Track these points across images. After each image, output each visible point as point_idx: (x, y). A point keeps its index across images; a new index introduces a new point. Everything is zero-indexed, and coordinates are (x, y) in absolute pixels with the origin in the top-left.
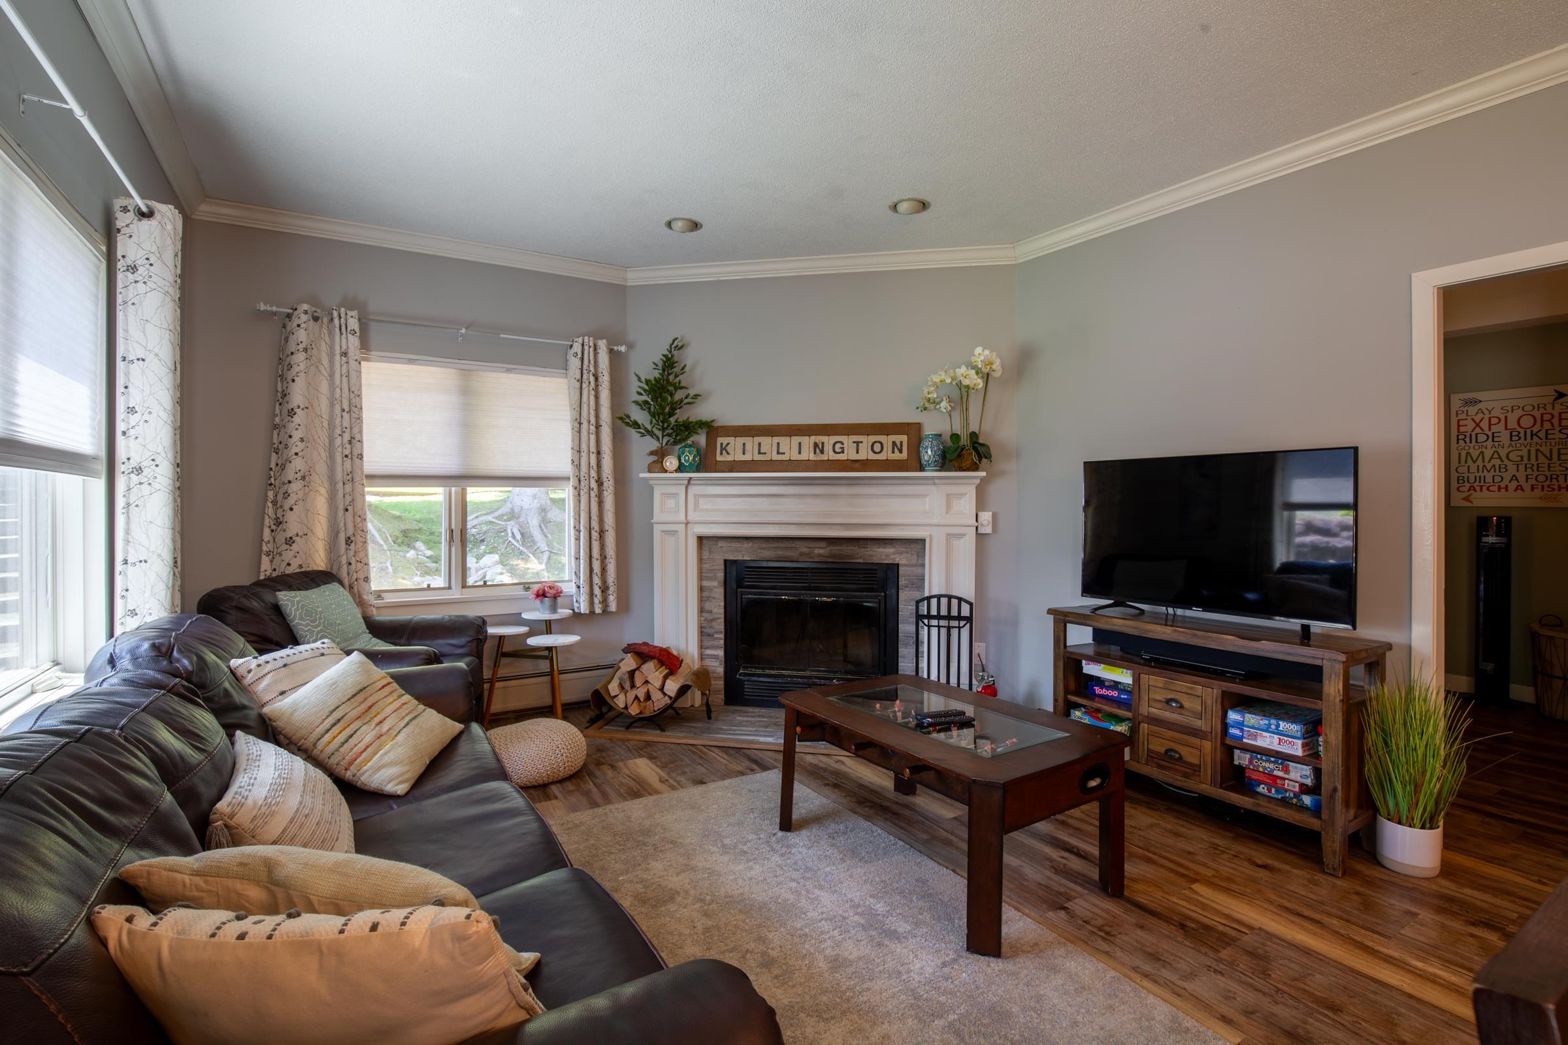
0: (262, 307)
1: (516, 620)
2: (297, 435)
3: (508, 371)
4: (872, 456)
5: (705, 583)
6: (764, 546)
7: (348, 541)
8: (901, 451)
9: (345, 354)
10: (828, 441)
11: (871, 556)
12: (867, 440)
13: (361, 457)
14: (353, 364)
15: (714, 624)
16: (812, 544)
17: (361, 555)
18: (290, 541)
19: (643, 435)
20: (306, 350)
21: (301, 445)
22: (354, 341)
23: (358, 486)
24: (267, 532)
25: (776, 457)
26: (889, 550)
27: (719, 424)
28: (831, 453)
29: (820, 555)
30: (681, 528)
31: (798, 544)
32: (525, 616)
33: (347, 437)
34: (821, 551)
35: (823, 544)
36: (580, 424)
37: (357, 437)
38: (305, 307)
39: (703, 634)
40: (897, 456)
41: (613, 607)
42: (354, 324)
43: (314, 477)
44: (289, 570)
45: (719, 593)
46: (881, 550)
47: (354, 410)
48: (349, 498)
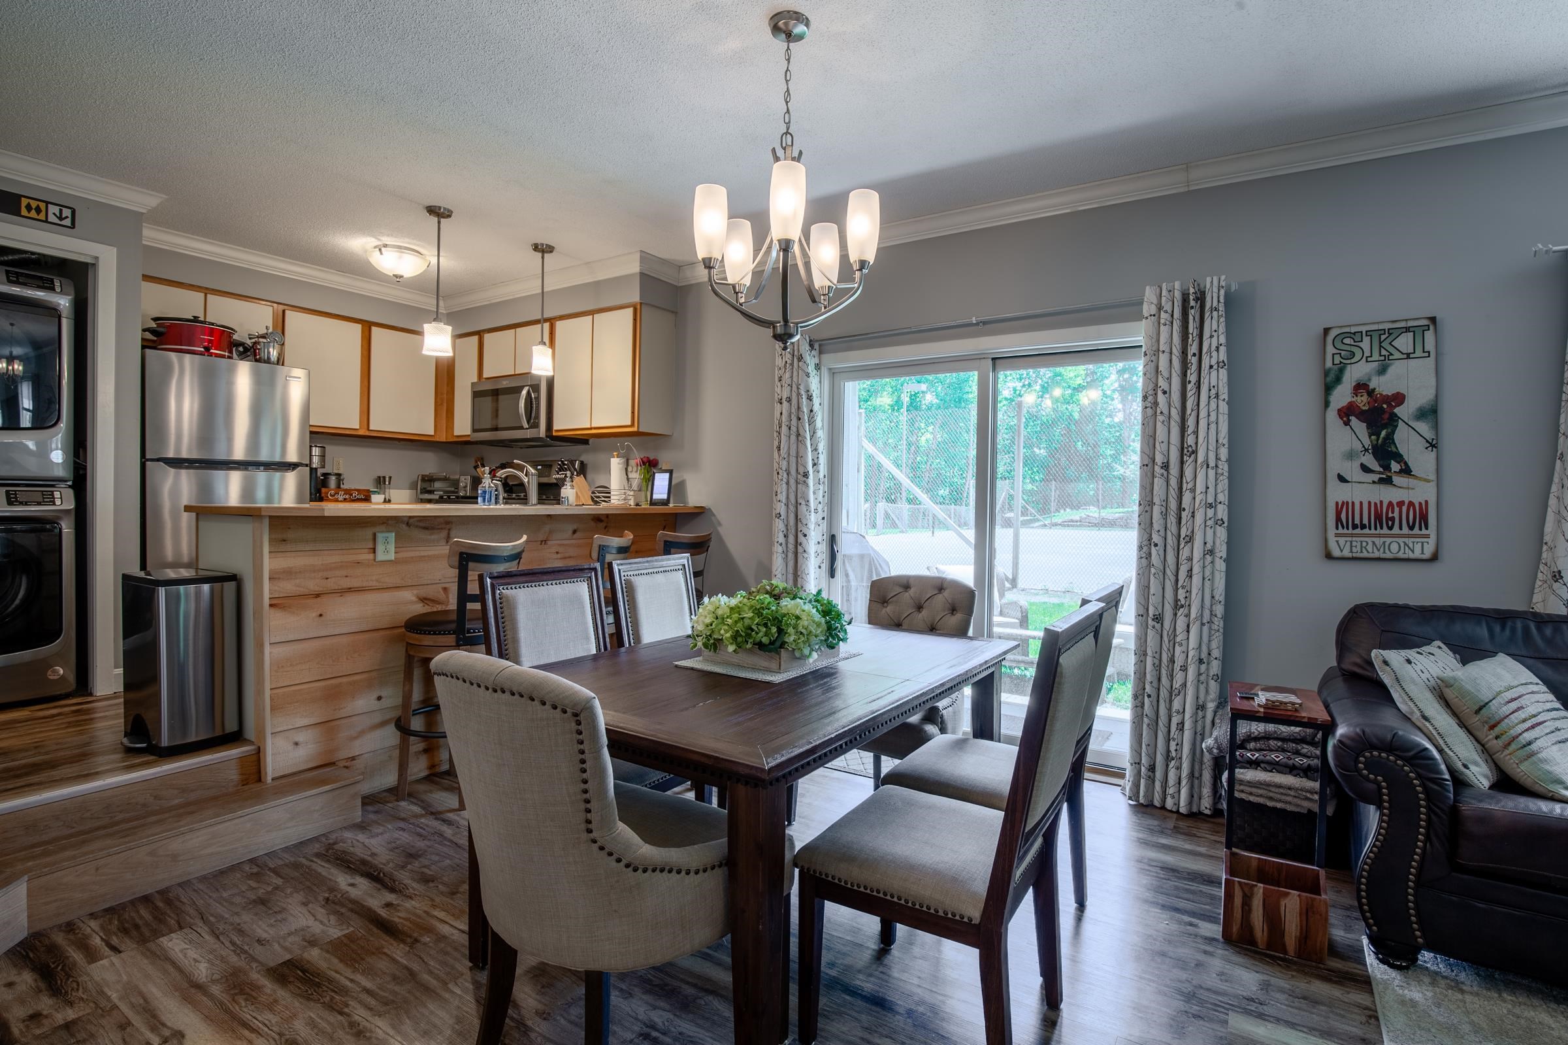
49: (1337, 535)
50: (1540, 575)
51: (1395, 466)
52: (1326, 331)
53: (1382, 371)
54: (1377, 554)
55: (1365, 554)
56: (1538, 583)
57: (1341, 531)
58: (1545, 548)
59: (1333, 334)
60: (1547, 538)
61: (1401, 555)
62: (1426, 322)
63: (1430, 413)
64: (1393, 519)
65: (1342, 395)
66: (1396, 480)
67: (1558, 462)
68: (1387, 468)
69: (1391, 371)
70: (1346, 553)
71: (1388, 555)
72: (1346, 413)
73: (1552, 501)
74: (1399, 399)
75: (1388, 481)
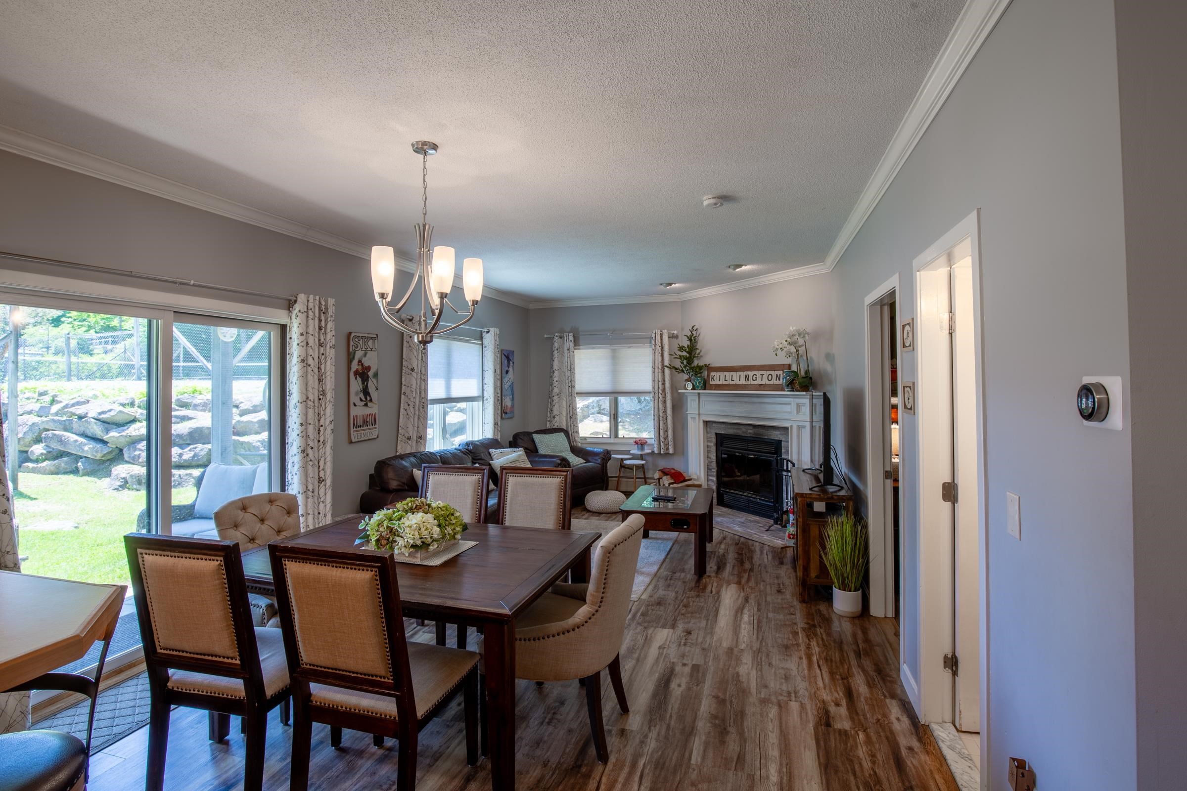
0: (546, 336)
1: (627, 452)
2: (555, 380)
3: (630, 347)
4: (768, 382)
5: (709, 444)
6: (729, 427)
7: (570, 418)
8: (779, 380)
9: (568, 350)
10: (751, 374)
11: (770, 435)
12: (766, 373)
13: (574, 386)
14: (571, 352)
15: (712, 464)
16: (747, 427)
17: (575, 423)
18: (554, 417)
19: (679, 373)
20: (557, 350)
21: (557, 383)
22: (572, 344)
23: (573, 398)
24: (549, 413)
25: (732, 383)
26: (777, 433)
27: (712, 366)
28: (752, 380)
29: (750, 433)
30: (697, 417)
31: (741, 427)
32: (631, 452)
33: (570, 380)
34: (750, 432)
35: (751, 428)
36: (655, 369)
37: (573, 379)
38: (557, 334)
39: (708, 469)
40: (778, 382)
41: (671, 451)
42: (571, 338)
43: (562, 394)
44: (554, 427)
45: (713, 449)
46: (774, 432)
47: (572, 370)
48: (570, 402)
49: (354, 431)
50: (399, 439)
51: (368, 398)
52: (350, 333)
53: (365, 355)
54: (365, 438)
55: (361, 439)
56: (399, 442)
57: (355, 429)
58: (400, 428)
59: (353, 335)
60: (400, 424)
61: (370, 438)
62: (375, 336)
63: (376, 375)
64: (367, 422)
65: (355, 366)
66: (369, 404)
67: (402, 396)
68: (366, 399)
69: (367, 355)
70: (356, 440)
71: (367, 438)
72: (356, 373)
73: (402, 410)
74: (369, 368)
75: (366, 405)
